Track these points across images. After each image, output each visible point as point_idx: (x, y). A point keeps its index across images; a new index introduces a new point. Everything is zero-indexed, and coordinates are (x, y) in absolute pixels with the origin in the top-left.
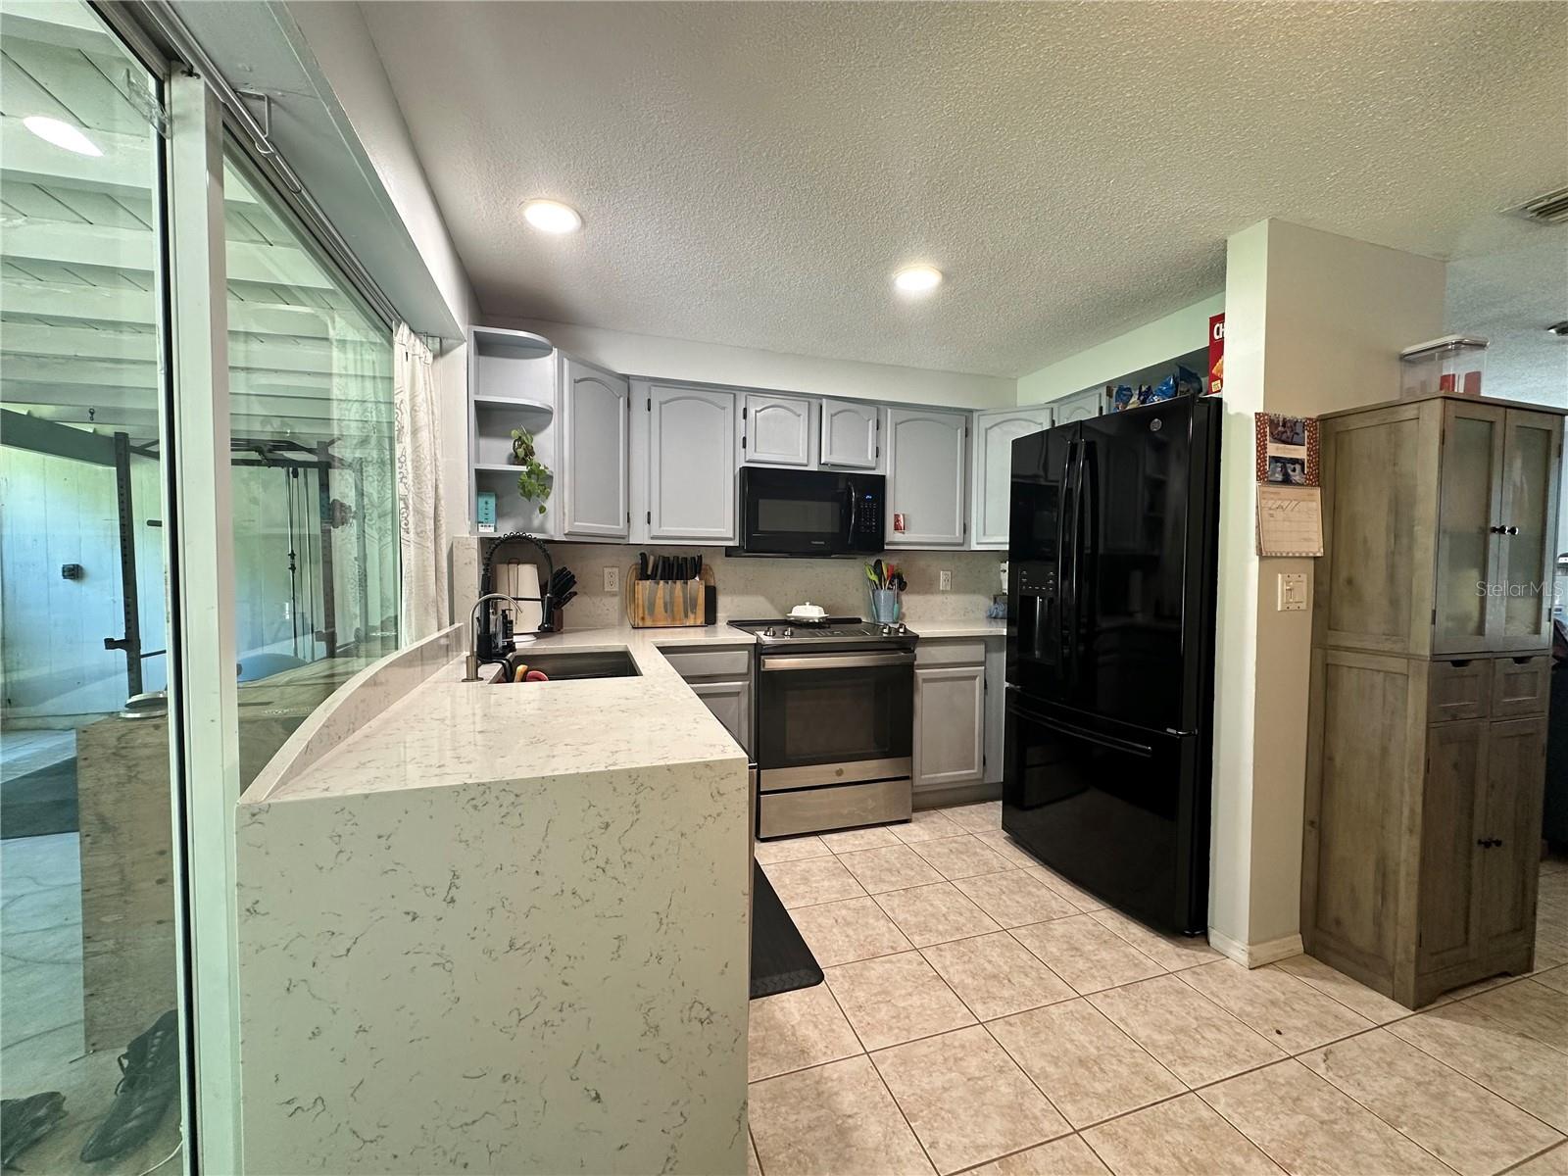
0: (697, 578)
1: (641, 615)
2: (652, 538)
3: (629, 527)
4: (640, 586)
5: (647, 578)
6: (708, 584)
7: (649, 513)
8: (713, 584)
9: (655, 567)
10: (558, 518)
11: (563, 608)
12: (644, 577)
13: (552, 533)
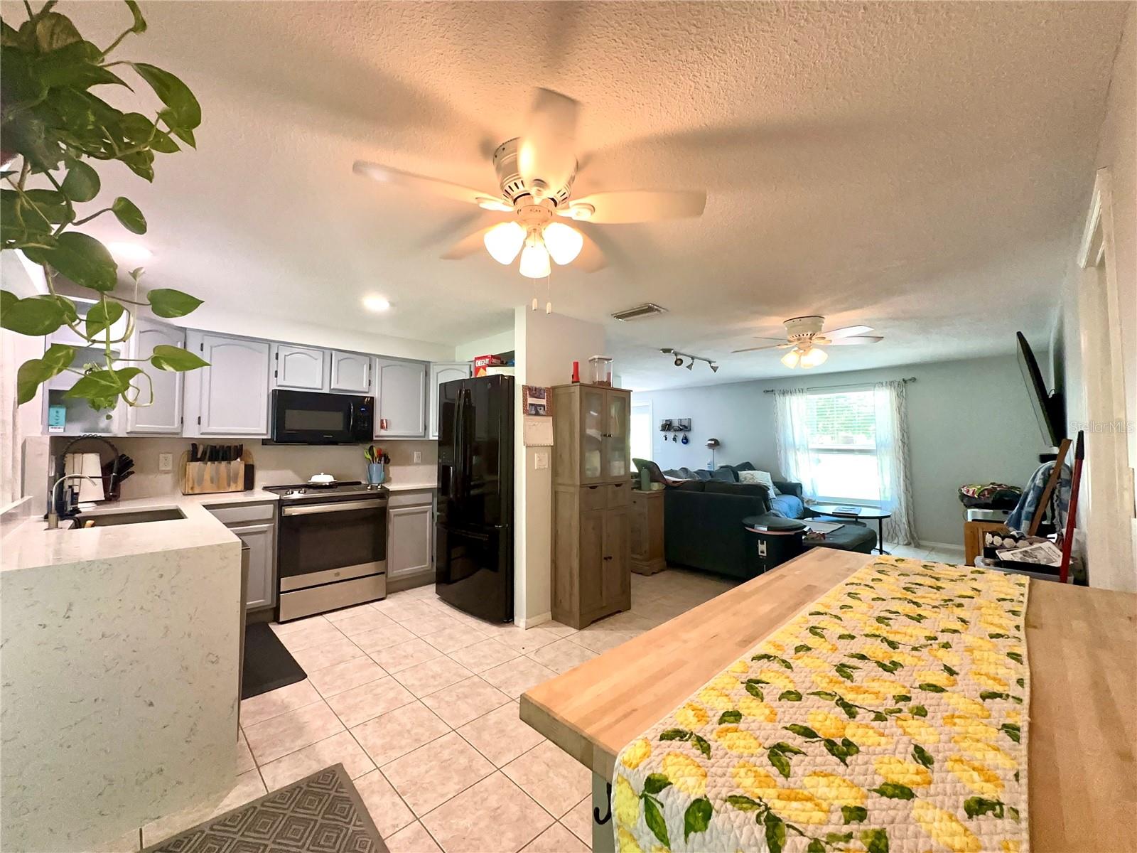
0: (239, 460)
1: (190, 486)
2: (202, 434)
3: (182, 427)
4: (191, 466)
5: (198, 460)
6: (247, 463)
7: (199, 418)
8: (251, 463)
9: (204, 453)
10: (122, 422)
11: (121, 484)
12: (195, 459)
13: (116, 432)
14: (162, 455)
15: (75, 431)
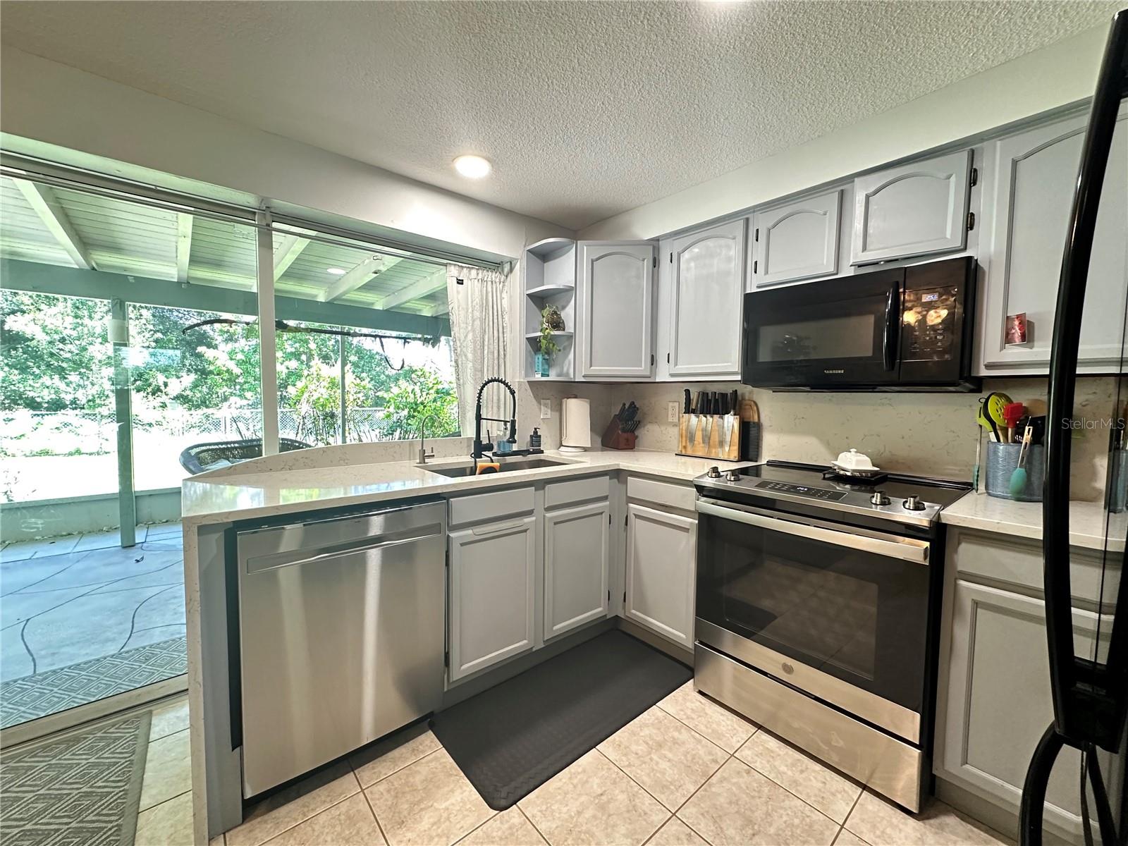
0: (732, 413)
1: (684, 445)
3: (654, 367)
4: (684, 419)
5: (692, 411)
6: (749, 420)
7: (669, 355)
8: (756, 420)
10: (576, 366)
11: (636, 433)
12: (688, 410)
13: (572, 377)
14: (671, 404)
15: (553, 377)
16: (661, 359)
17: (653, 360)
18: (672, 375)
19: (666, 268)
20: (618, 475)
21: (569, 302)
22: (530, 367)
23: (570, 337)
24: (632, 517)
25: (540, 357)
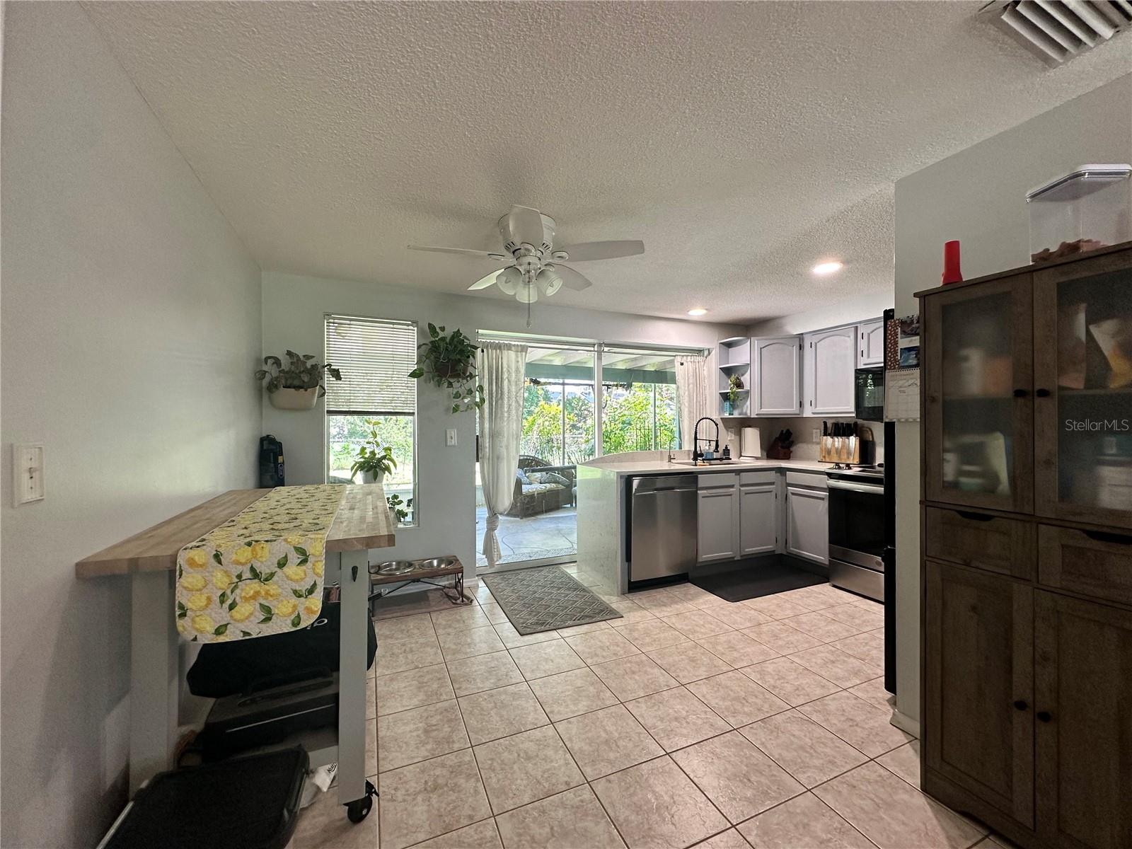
0: (854, 436)
1: (823, 455)
3: (802, 409)
5: (828, 435)
6: (864, 440)
7: (811, 401)
8: (870, 439)
9: (831, 429)
10: (752, 408)
11: (791, 449)
12: (825, 434)
13: (749, 415)
14: (814, 431)
15: (736, 415)
16: (807, 405)
17: (801, 404)
18: (813, 413)
19: (808, 352)
20: (782, 471)
21: (746, 372)
22: (722, 410)
23: (747, 392)
24: (790, 494)
25: (728, 403)
